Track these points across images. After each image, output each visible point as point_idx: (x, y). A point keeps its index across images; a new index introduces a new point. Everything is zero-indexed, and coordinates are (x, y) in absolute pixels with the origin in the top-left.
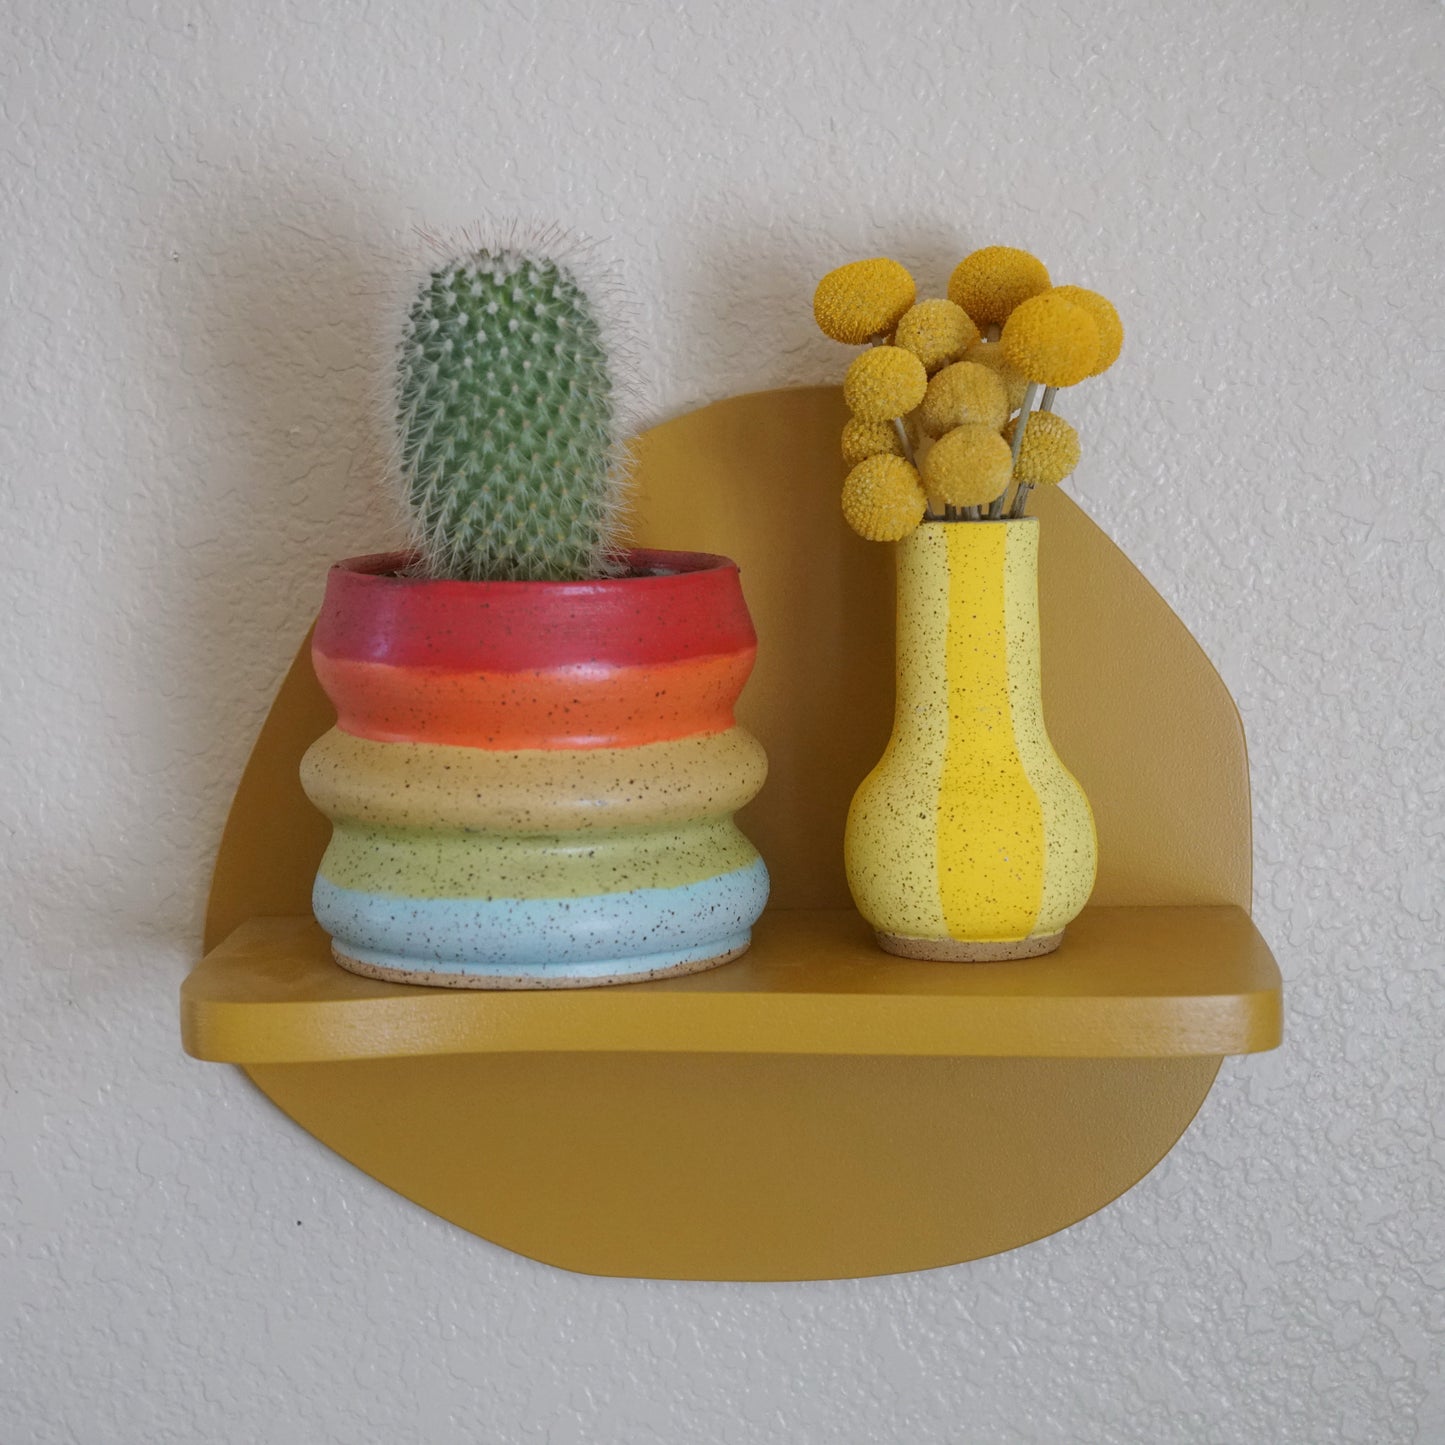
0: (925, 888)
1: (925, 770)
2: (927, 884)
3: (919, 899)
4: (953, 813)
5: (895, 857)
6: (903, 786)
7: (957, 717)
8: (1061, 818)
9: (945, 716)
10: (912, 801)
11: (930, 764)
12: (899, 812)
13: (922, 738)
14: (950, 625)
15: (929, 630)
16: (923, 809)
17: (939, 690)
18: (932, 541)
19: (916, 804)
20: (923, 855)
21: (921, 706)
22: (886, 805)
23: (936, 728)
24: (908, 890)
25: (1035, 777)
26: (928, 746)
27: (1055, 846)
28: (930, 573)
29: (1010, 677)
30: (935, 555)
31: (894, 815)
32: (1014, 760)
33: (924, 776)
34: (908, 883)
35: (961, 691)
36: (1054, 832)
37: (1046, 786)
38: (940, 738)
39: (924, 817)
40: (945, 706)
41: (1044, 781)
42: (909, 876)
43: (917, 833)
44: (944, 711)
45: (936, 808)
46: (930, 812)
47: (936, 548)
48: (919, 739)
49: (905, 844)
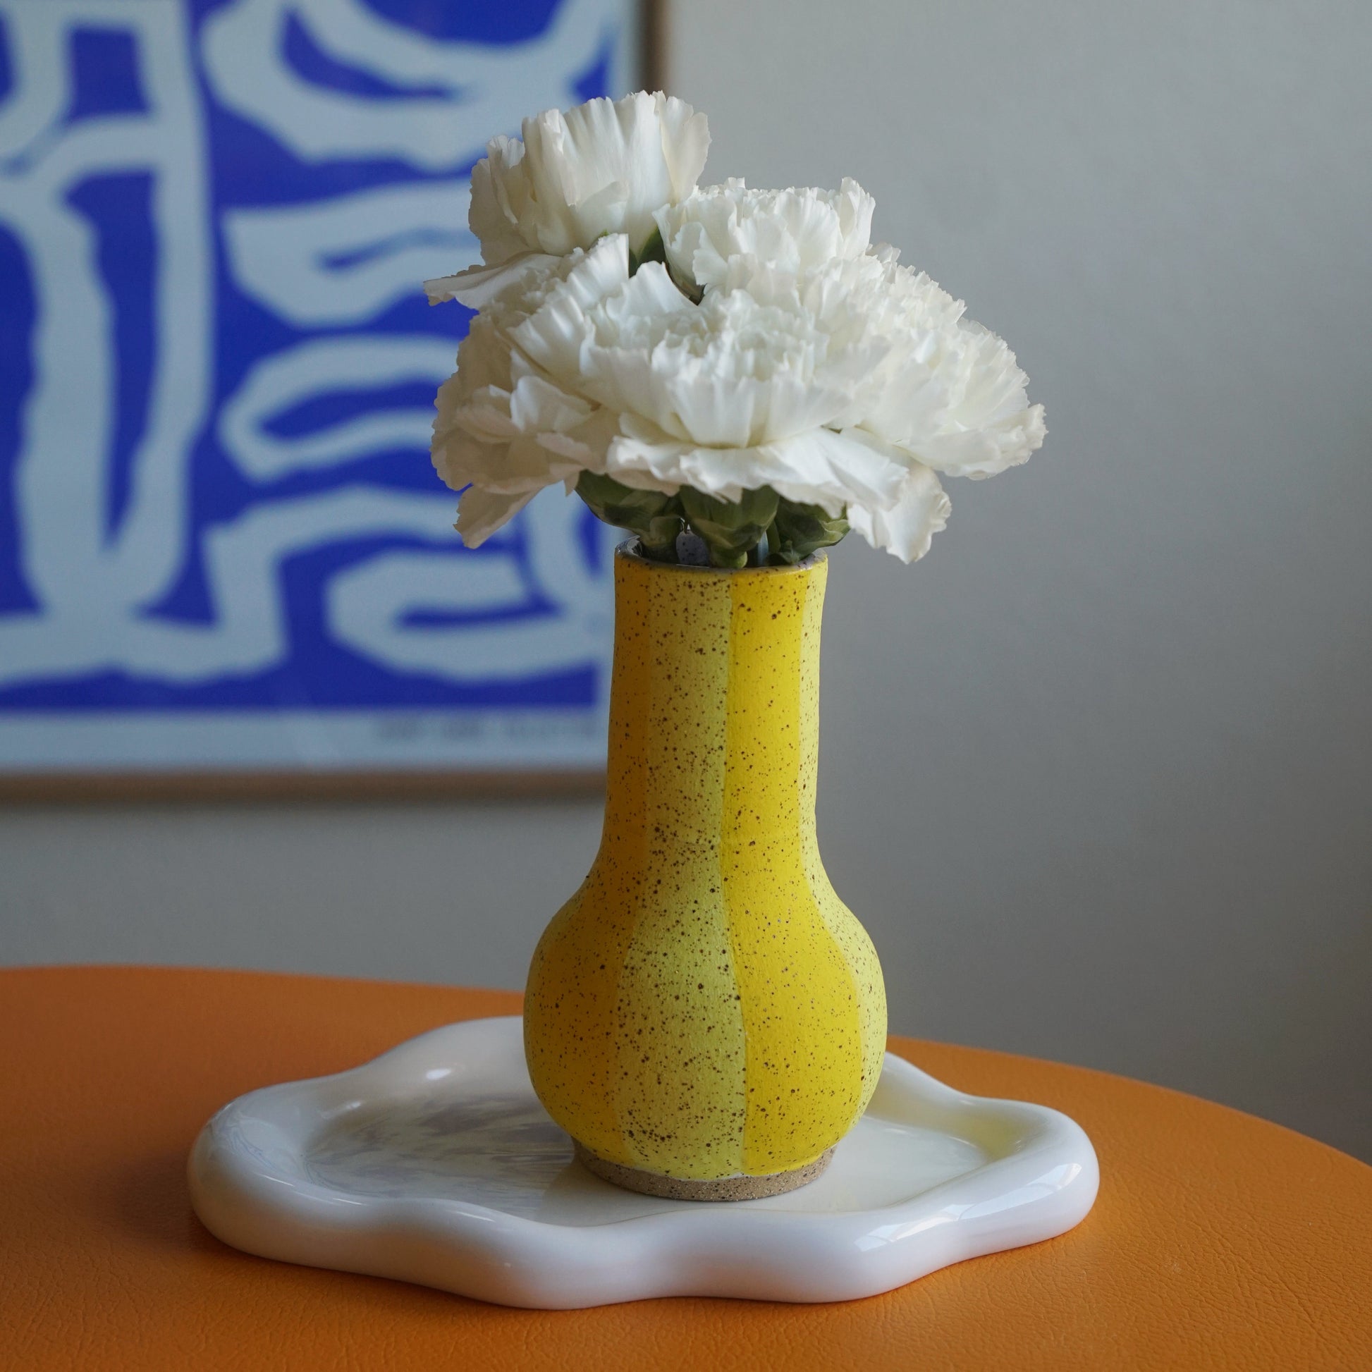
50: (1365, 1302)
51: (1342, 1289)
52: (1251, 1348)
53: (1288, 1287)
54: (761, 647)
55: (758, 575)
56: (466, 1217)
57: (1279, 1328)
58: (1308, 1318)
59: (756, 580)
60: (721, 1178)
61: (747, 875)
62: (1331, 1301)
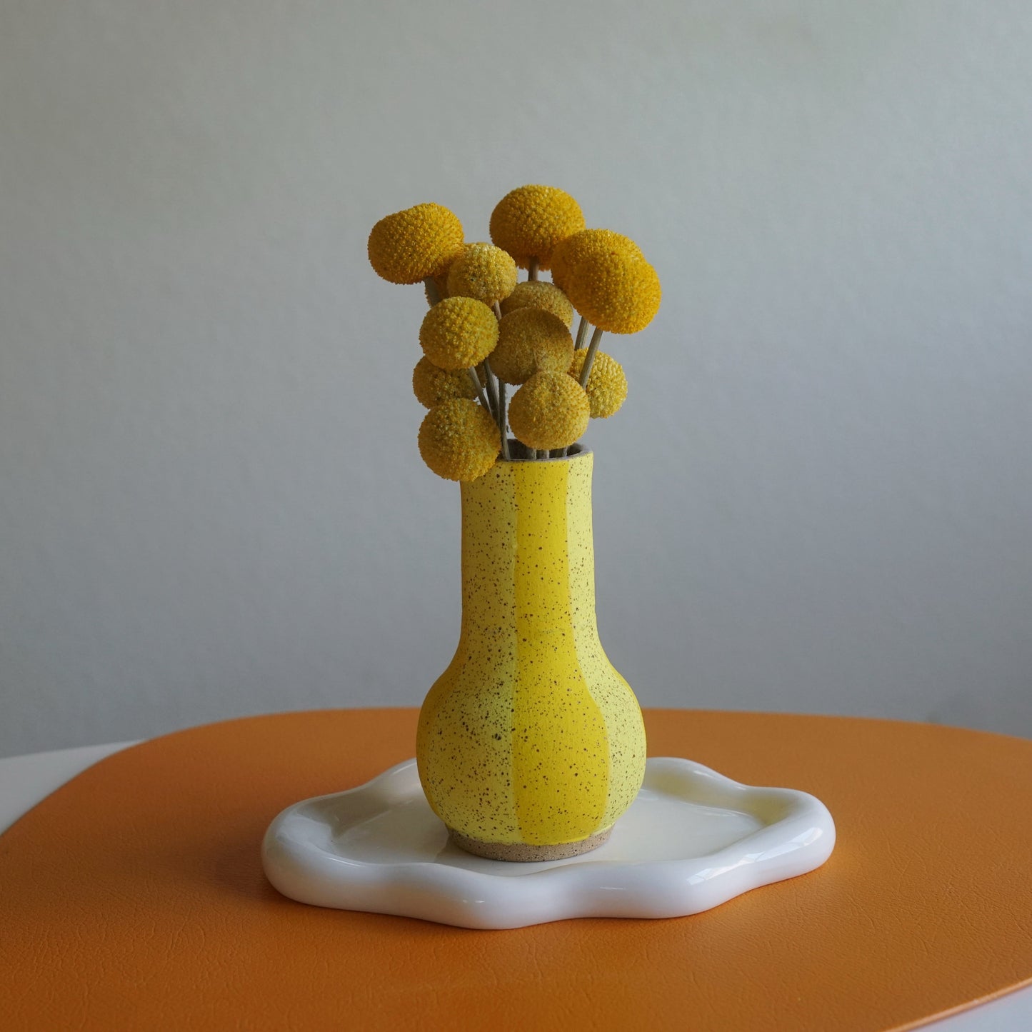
0: (502, 803)
1: (496, 690)
2: (503, 799)
3: (496, 812)
4: (527, 734)
5: (472, 774)
6: (477, 705)
7: (525, 640)
8: (622, 729)
9: (514, 638)
10: (487, 722)
11: (501, 685)
12: (476, 731)
13: (492, 659)
14: (518, 556)
15: (497, 560)
16: (498, 731)
17: (508, 615)
18: (500, 479)
19: (491, 725)
20: (499, 774)
21: (490, 629)
23: (506, 650)
24: (485, 804)
25: (597, 691)
26: (498, 666)
27: (618, 756)
28: (497, 508)
29: (571, 601)
30: (503, 492)
31: (470, 735)
32: (577, 677)
33: (496, 696)
34: (485, 798)
35: (528, 616)
36: (616, 744)
37: (607, 699)
38: (509, 659)
39: (500, 738)
40: (514, 629)
41: (605, 694)
42: (486, 792)
43: (493, 753)
44: (513, 634)
45: (510, 730)
46: (505, 733)
47: (504, 486)
48: (489, 659)
49: (482, 763)
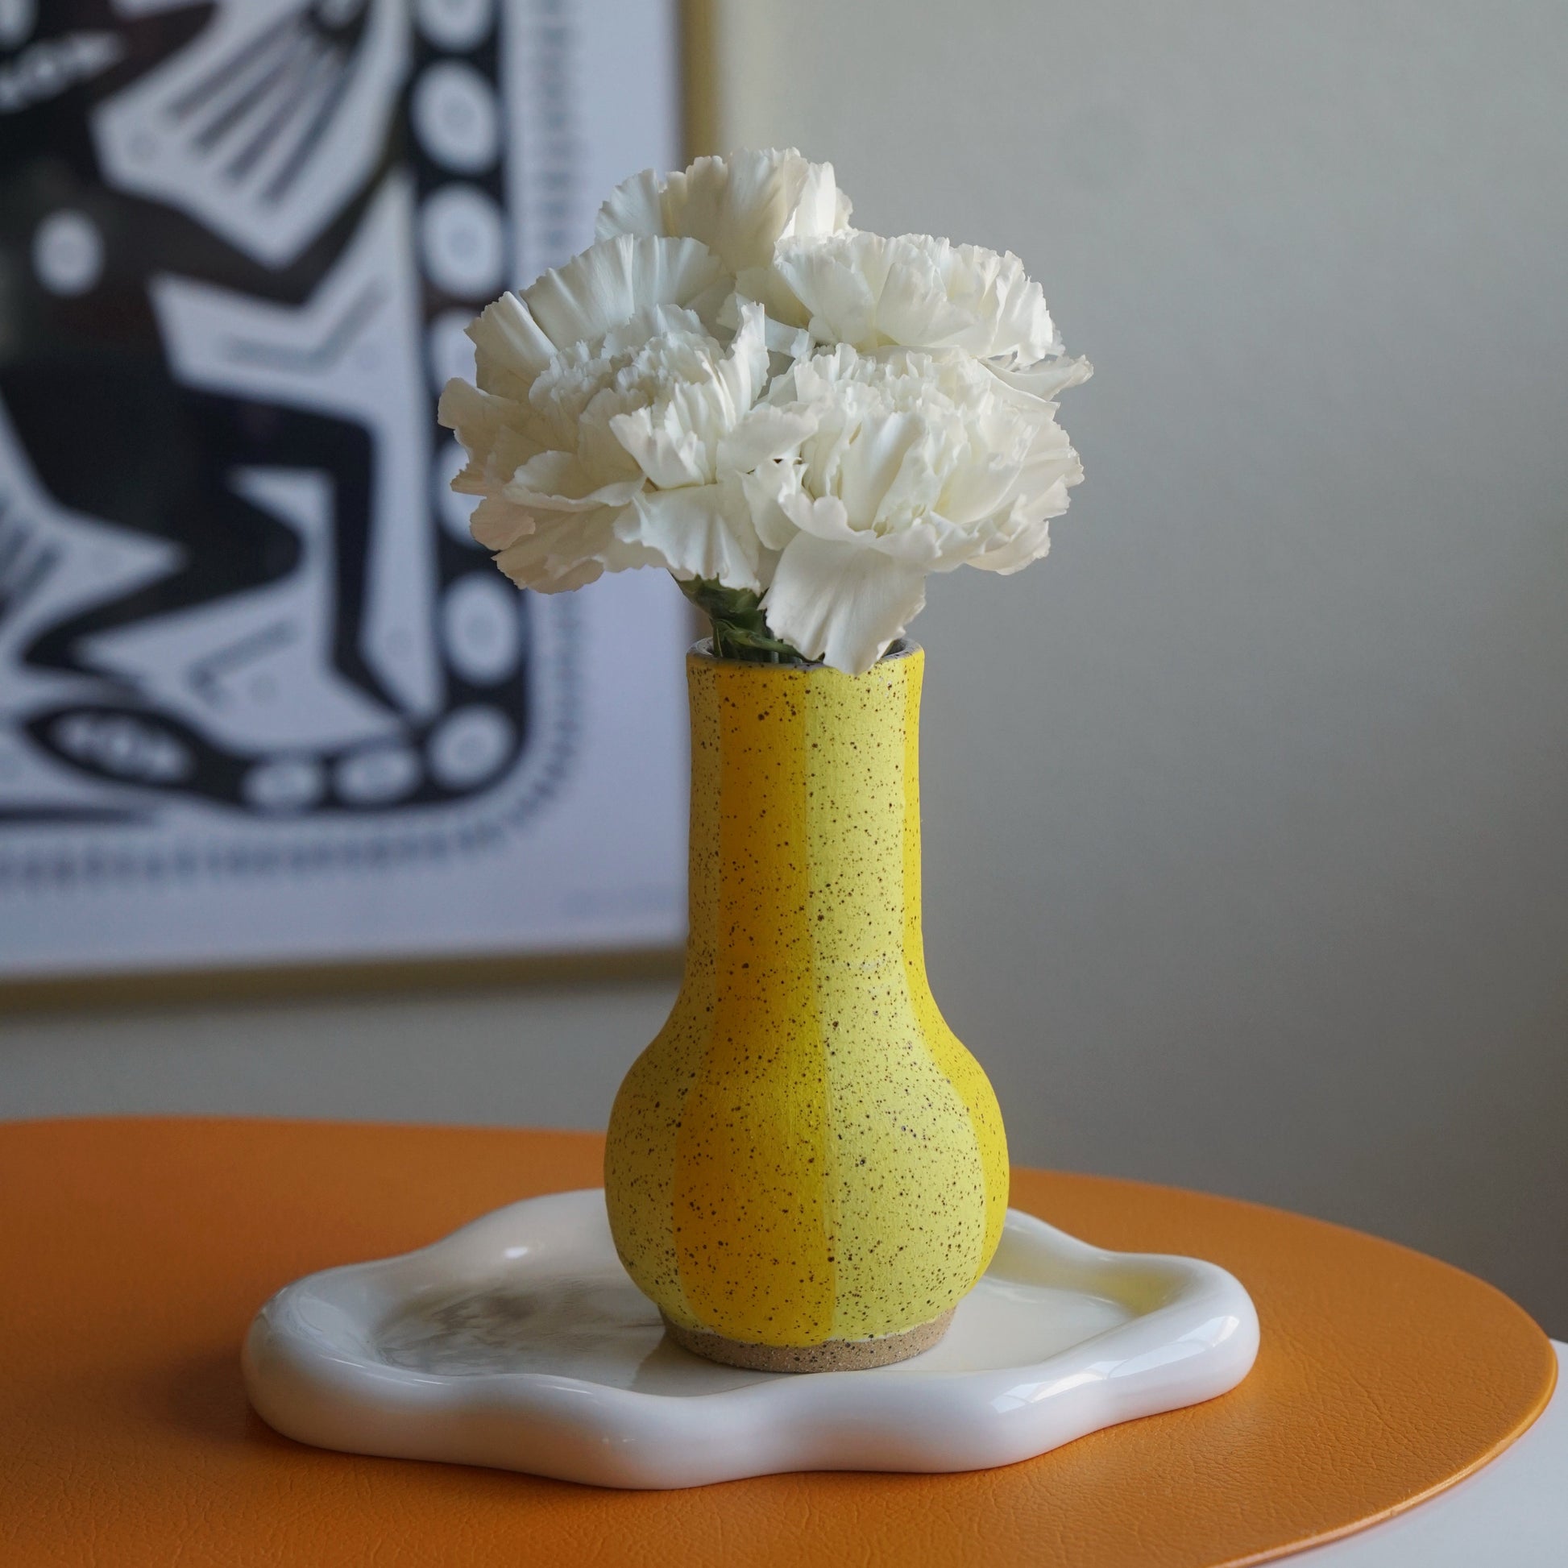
22: (899, 1131)
26: (893, 1020)
50: (1439, 1393)
51: (1416, 1382)
52: (1312, 1439)
53: (1358, 1382)
54: (750, 749)
55: (740, 668)
56: (562, 1391)
57: (1345, 1420)
58: (1376, 1410)
59: (738, 674)
60: (696, 1329)
61: (738, 999)
62: (1402, 1393)
